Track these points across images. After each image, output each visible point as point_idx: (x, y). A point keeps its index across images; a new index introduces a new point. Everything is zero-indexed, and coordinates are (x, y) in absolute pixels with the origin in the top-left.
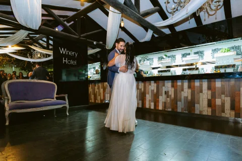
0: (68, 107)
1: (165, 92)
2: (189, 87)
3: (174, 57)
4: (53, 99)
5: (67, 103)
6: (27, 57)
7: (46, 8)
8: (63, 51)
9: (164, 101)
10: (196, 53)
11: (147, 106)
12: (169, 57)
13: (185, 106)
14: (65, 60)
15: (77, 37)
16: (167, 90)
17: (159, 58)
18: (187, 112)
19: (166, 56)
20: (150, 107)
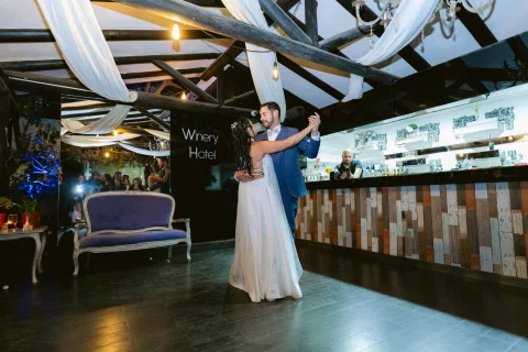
0: (189, 243)
1: (403, 212)
2: (461, 202)
3: (434, 127)
4: (167, 226)
5: (189, 236)
6: (148, 149)
7: (157, 61)
8: (188, 135)
9: (401, 235)
10: (490, 115)
11: (364, 246)
12: (422, 129)
13: (452, 250)
14: (194, 150)
15: (216, 106)
16: (406, 209)
17: (399, 133)
18: (459, 265)
19: (415, 127)
20: (370, 247)
